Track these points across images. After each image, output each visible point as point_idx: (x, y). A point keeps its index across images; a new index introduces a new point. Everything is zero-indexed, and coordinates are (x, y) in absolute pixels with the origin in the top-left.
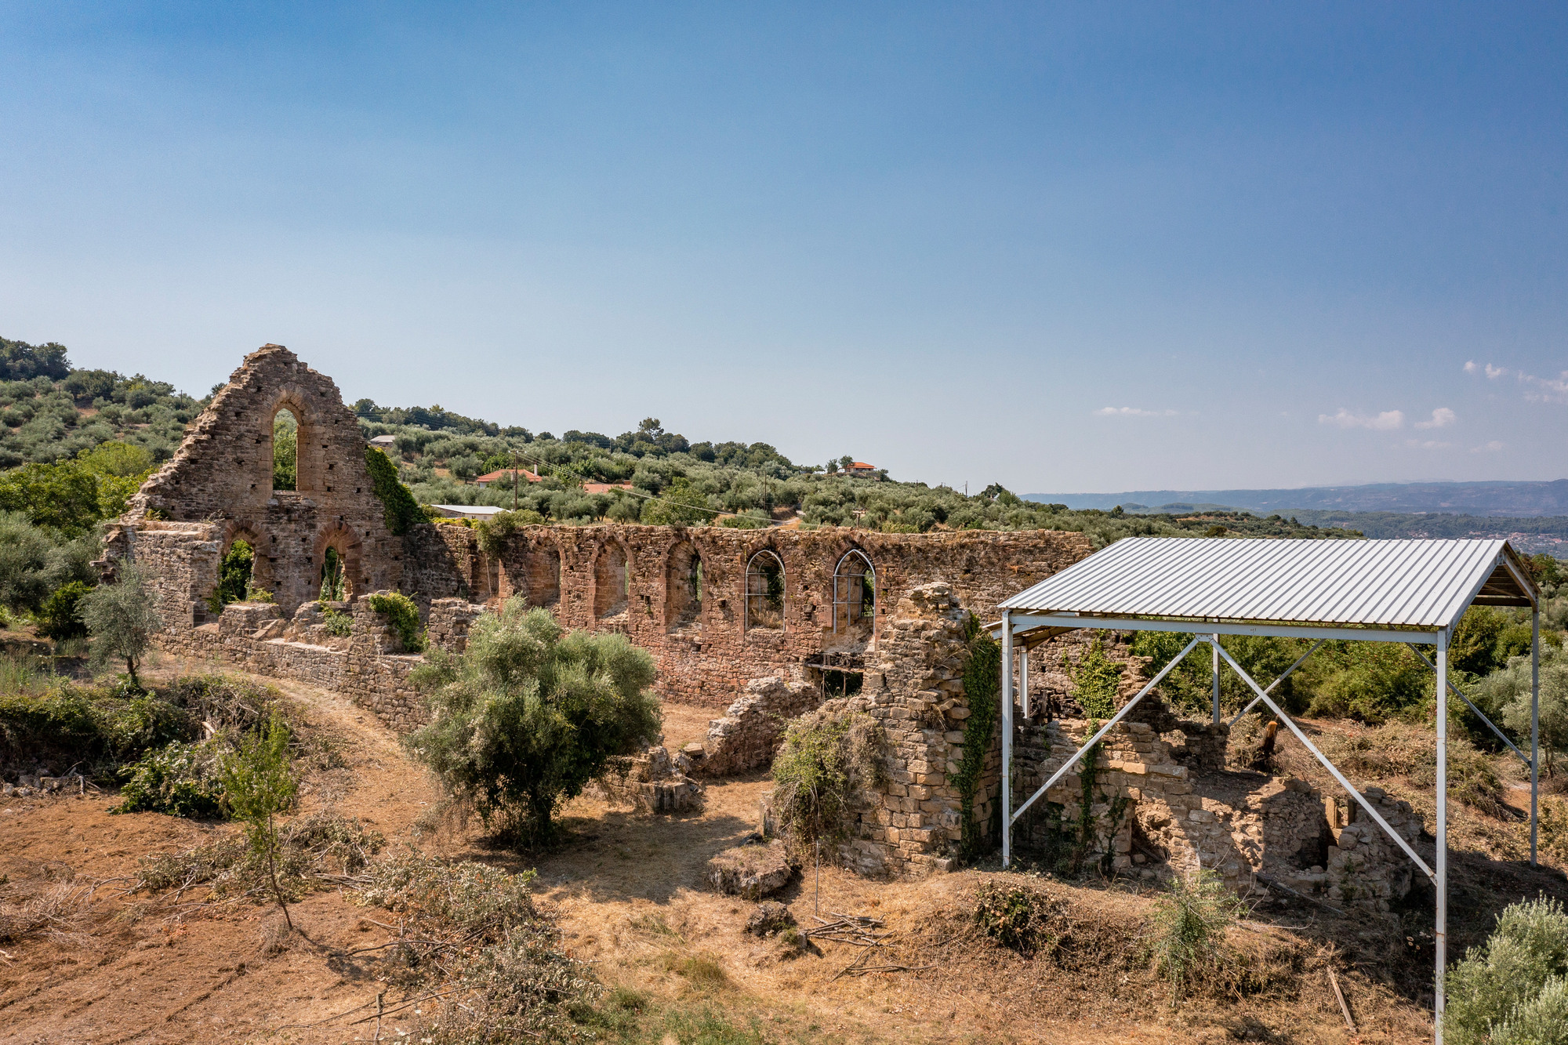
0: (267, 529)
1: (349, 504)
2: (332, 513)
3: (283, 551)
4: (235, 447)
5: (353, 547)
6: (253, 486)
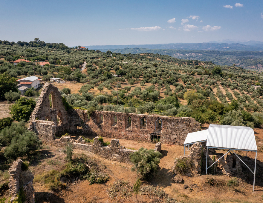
0: (51, 116)
1: (60, 108)
4: (45, 103)
5: (61, 115)
6: (48, 109)
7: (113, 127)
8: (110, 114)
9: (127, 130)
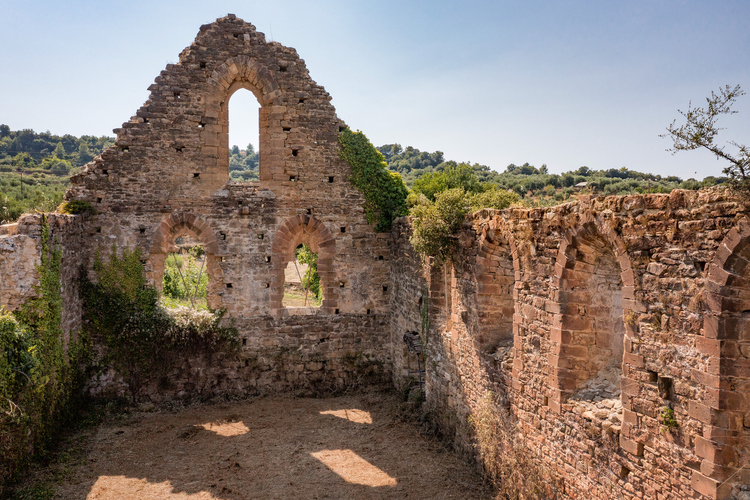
0: (214, 224)
1: (318, 195)
2: (296, 206)
3: (233, 249)
4: (173, 132)
5: (323, 245)
6: (196, 175)
7: (578, 407)
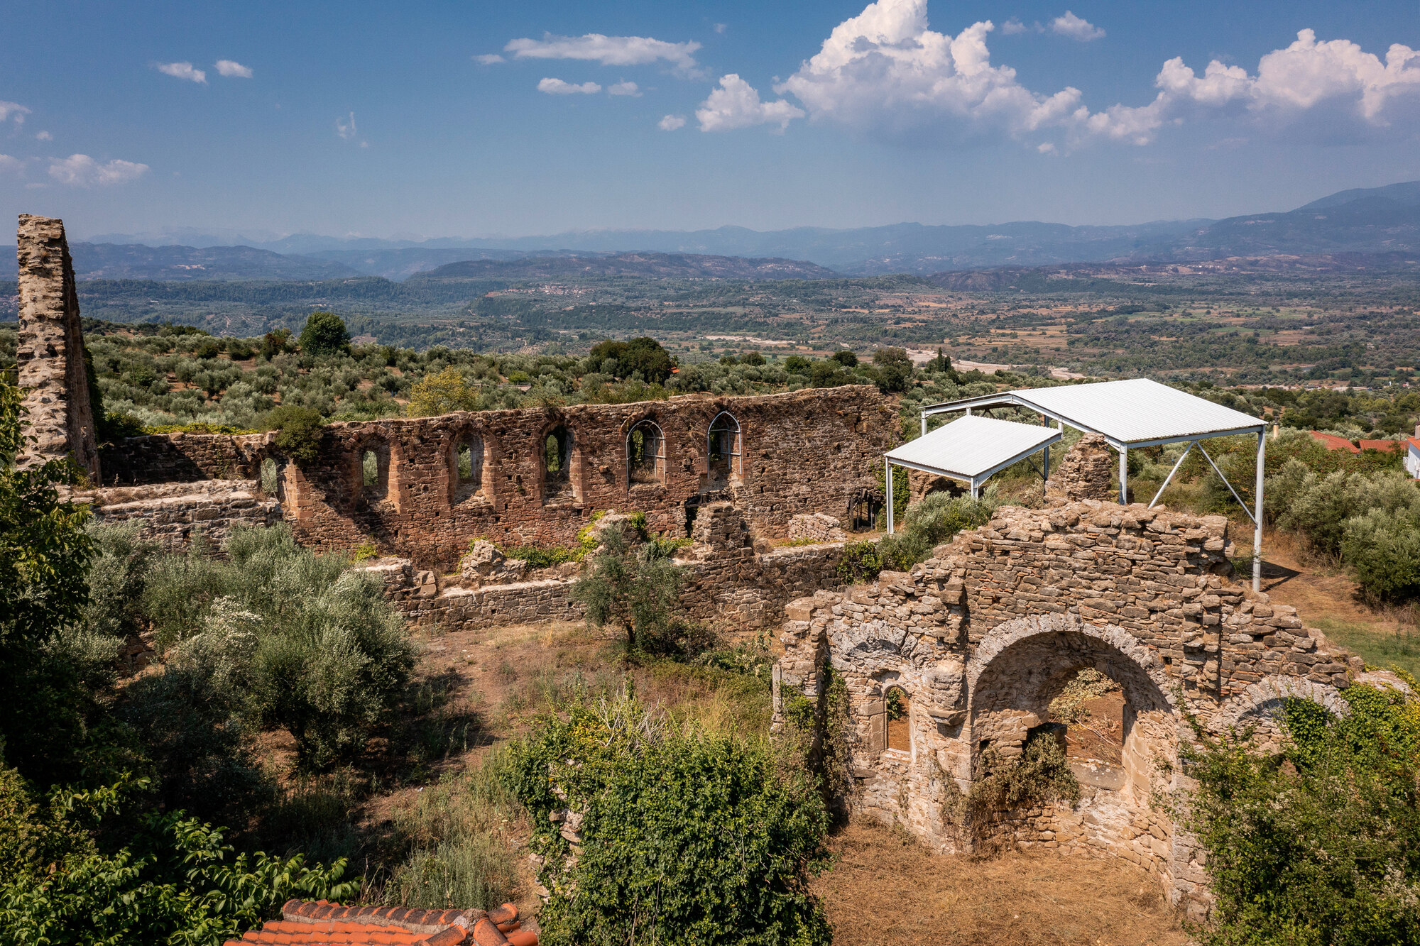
7: (460, 506)
8: (445, 428)
9: (554, 510)
